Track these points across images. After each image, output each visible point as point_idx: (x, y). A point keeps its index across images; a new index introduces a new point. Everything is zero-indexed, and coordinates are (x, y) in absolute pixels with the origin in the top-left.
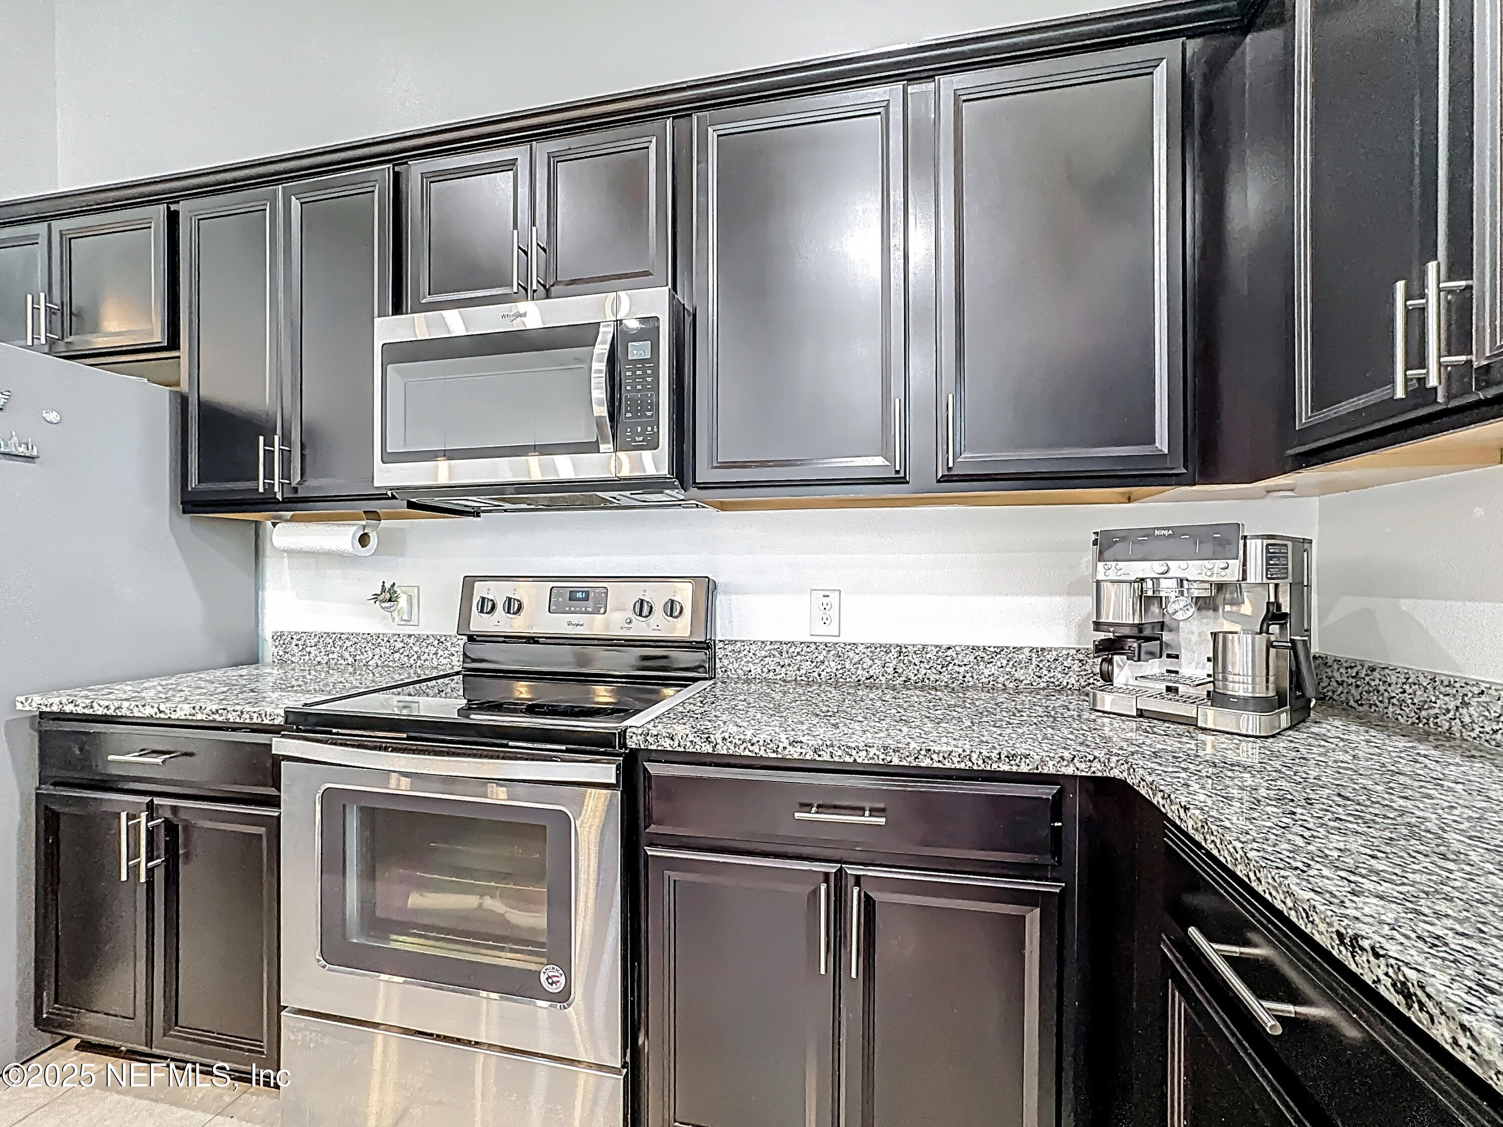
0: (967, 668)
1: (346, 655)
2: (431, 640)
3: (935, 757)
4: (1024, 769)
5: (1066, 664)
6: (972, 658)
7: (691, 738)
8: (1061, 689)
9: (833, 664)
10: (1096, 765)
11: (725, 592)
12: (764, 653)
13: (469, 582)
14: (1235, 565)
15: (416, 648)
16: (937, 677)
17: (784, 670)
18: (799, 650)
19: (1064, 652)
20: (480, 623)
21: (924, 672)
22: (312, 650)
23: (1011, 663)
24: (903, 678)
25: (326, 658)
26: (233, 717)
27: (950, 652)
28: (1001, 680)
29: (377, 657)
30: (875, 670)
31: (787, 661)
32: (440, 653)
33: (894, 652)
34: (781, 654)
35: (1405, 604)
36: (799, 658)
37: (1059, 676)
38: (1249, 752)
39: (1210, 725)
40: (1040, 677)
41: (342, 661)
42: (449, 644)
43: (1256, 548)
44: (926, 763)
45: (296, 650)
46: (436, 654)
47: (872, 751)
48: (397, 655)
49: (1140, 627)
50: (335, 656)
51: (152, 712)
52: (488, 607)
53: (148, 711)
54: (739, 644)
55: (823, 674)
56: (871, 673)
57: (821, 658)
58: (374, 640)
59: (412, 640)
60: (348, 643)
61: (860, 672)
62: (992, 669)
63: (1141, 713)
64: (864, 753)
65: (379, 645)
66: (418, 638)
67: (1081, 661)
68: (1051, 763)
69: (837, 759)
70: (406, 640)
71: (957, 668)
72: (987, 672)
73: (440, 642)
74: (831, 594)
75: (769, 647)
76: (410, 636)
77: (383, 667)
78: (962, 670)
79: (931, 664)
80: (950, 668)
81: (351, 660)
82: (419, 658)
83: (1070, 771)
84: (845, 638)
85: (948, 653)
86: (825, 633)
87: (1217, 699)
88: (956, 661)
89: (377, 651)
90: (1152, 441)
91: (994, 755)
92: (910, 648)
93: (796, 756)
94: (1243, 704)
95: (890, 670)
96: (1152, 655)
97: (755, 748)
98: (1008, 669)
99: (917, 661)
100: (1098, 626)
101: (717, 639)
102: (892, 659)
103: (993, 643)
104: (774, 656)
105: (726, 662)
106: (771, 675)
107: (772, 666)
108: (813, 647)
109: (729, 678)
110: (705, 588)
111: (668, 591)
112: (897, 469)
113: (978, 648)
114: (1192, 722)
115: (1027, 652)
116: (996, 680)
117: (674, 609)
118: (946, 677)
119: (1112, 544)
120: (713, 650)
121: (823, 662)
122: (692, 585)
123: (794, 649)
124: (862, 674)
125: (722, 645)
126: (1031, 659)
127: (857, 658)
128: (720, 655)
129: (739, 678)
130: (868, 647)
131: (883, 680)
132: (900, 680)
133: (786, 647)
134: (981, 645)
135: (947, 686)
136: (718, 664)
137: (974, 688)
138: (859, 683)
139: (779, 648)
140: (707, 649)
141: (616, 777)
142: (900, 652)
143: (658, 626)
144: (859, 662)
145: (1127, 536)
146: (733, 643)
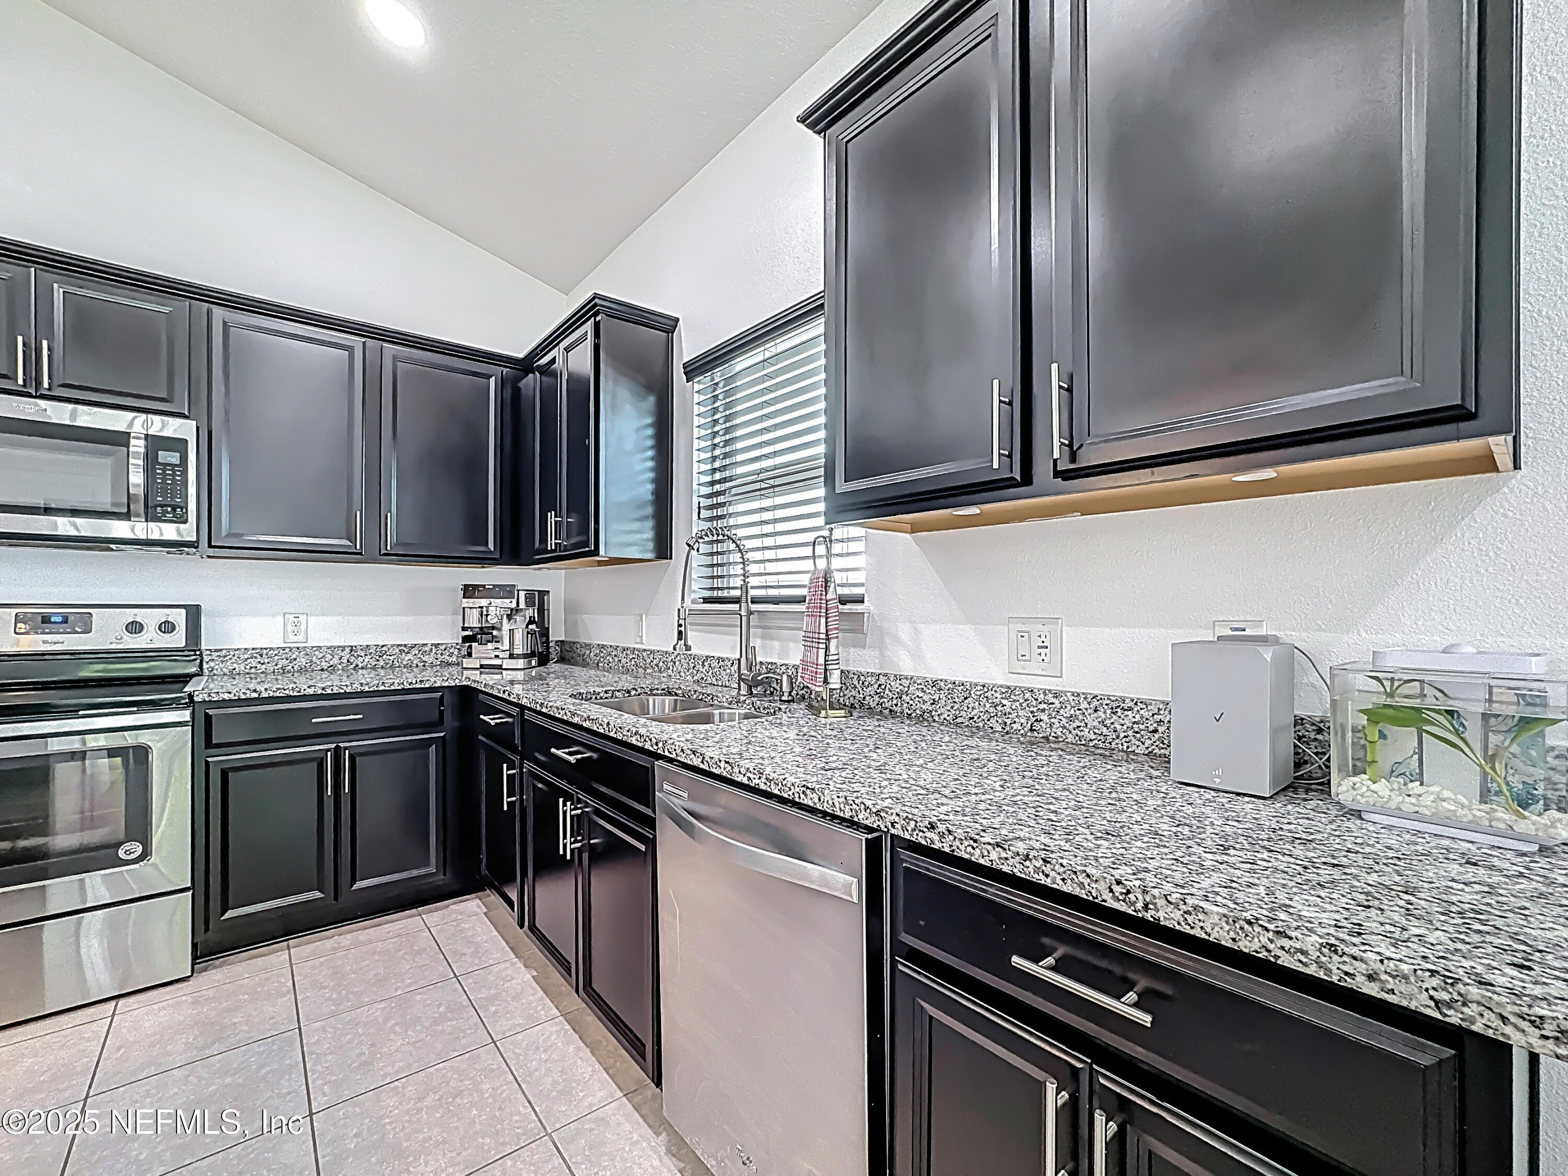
0: (394, 657)
4: (427, 686)
5: (452, 651)
6: (397, 651)
7: (243, 691)
8: (449, 664)
9: (303, 660)
10: (457, 681)
11: (211, 616)
12: (246, 656)
14: (514, 601)
17: (264, 666)
18: (276, 652)
19: (452, 645)
21: (367, 660)
23: (420, 652)
24: (353, 665)
27: (384, 648)
28: (415, 662)
30: (335, 661)
31: (266, 661)
33: (348, 650)
34: (261, 656)
35: (584, 616)
36: (276, 657)
37: (447, 657)
38: (520, 676)
39: (507, 667)
40: (437, 659)
43: (522, 594)
49: (481, 628)
54: (224, 651)
55: (296, 667)
56: (332, 663)
57: (294, 656)
61: (323, 664)
62: (410, 656)
63: (482, 666)
67: (457, 648)
71: (388, 657)
72: (407, 658)
74: (300, 616)
75: (251, 652)
78: (392, 658)
79: (372, 655)
80: (384, 656)
83: (446, 684)
84: (309, 644)
86: (295, 640)
87: (511, 656)
88: (388, 653)
90: (487, 544)
91: (414, 681)
92: (358, 647)
93: (311, 692)
94: (518, 657)
95: (345, 661)
96: (489, 641)
97: (287, 692)
98: (419, 656)
99: (363, 654)
100: (464, 629)
101: (203, 647)
102: (346, 654)
103: (410, 642)
104: (256, 658)
105: (212, 664)
106: (253, 670)
107: (254, 665)
108: (287, 650)
109: (215, 675)
110: (194, 613)
111: (161, 615)
112: (358, 547)
113: (401, 645)
114: (500, 667)
115: (429, 646)
116: (412, 663)
117: (167, 627)
118: (382, 663)
119: (470, 591)
120: (201, 655)
121: (295, 659)
122: (183, 611)
123: (271, 652)
124: (325, 665)
125: (208, 652)
126: (431, 650)
127: (321, 655)
128: (206, 659)
129: (225, 674)
130: (328, 648)
131: (340, 667)
132: (352, 667)
133: (265, 651)
134: (403, 643)
135: (382, 667)
136: (205, 666)
137: (399, 667)
138: (322, 670)
139: (261, 652)
140: (195, 655)
141: (188, 718)
142: (352, 650)
143: (150, 639)
144: (322, 657)
145: (475, 587)
146: (216, 651)
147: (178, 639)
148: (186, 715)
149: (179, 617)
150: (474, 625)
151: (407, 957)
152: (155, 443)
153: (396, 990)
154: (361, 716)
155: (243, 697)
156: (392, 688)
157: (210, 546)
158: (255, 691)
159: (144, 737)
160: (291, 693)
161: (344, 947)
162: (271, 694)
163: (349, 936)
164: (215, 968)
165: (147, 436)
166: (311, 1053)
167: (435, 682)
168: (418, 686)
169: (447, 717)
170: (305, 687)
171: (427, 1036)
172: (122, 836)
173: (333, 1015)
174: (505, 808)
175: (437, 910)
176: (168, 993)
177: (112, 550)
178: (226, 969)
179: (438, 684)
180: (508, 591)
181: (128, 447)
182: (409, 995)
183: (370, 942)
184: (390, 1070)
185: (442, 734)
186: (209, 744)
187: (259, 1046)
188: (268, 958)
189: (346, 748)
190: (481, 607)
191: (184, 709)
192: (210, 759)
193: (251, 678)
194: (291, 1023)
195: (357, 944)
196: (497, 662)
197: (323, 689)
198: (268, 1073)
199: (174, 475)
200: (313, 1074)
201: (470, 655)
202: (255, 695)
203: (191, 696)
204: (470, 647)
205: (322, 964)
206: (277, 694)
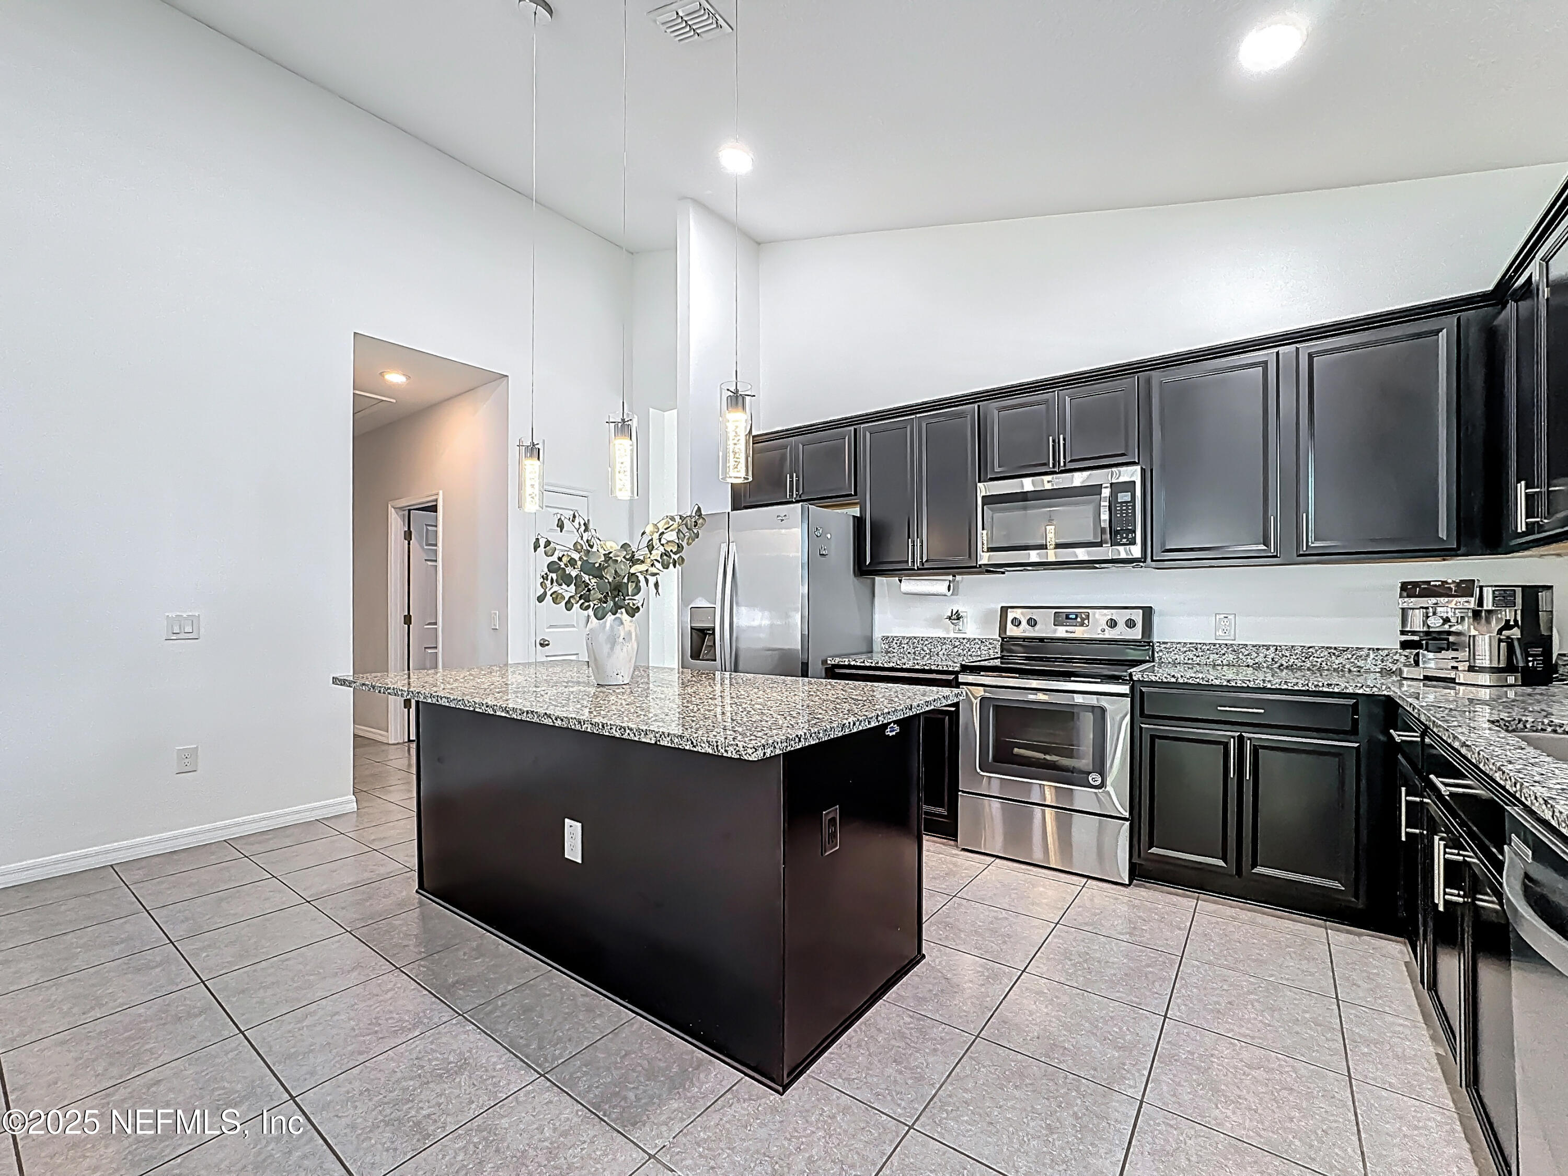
0: (1322, 659)
1: (925, 648)
2: (977, 641)
3: (1289, 684)
4: (1336, 690)
5: (1395, 657)
6: (1326, 653)
7: (1165, 675)
9: (1230, 655)
11: (1160, 615)
12: (1185, 649)
13: (1004, 610)
14: (1474, 600)
15: (967, 645)
16: (1302, 664)
17: (1199, 658)
18: (1208, 647)
19: (1394, 651)
20: (1012, 631)
21: (1293, 660)
22: (905, 646)
23: (1354, 657)
24: (1278, 664)
25: (913, 651)
26: (933, 667)
27: (1311, 650)
28: (1347, 666)
29: (944, 650)
30: (1260, 659)
31: (1201, 654)
32: (982, 648)
33: (1272, 649)
34: (1196, 649)
36: (1208, 652)
37: (1390, 665)
38: (1483, 694)
39: (1462, 681)
40: (1376, 665)
41: (922, 652)
42: (987, 643)
43: (1488, 591)
44: (1285, 687)
45: (895, 646)
46: (980, 648)
47: (1257, 682)
48: (956, 649)
49: (1431, 633)
50: (919, 649)
51: (894, 665)
52: (1016, 622)
53: (891, 665)
54: (1169, 644)
55: (1224, 661)
56: (1257, 661)
57: (1223, 652)
58: (942, 641)
59: (965, 641)
60: (927, 642)
61: (1249, 660)
62: (1340, 660)
63: (1426, 678)
64: (1252, 683)
65: (945, 644)
66: (969, 640)
67: (1406, 656)
68: (1350, 688)
69: (1239, 685)
70: (961, 640)
71: (1315, 659)
72: (1337, 662)
73: (982, 642)
74: (1230, 617)
75: (1188, 646)
76: (964, 639)
77: (947, 655)
78: (1319, 660)
79: (1298, 656)
80: (1311, 658)
81: (928, 651)
82: (969, 650)
83: (1361, 691)
84: (1239, 641)
85: (1310, 650)
86: (1226, 638)
87: (1469, 668)
88: (1315, 655)
89: (944, 646)
90: (1437, 533)
91: (1320, 684)
92: (1283, 647)
93: (1218, 683)
94: (1482, 670)
95: (1270, 659)
96: (1443, 649)
97: (1198, 680)
98: (1352, 660)
99: (1288, 655)
100: (1403, 633)
101: (1155, 640)
102: (1271, 653)
103: (1340, 645)
104: (1192, 651)
105: (1161, 654)
106: (1190, 661)
107: (1191, 657)
108: (1218, 646)
109: (1163, 662)
110: (1148, 612)
111: (1127, 614)
112: (1272, 551)
113: (1331, 648)
114: (1453, 680)
115: (1366, 651)
116: (1344, 667)
117: (1130, 624)
118: (1308, 664)
119: (1409, 589)
120: (1153, 646)
121: (1224, 654)
122: (1141, 611)
123: (1204, 647)
124: (1251, 662)
125: (1158, 644)
126: (1368, 655)
127: (1247, 653)
128: (1157, 649)
129: (1169, 663)
130: (1254, 646)
131: (1265, 665)
132: (1276, 665)
133: (1199, 646)
134: (1333, 646)
135: (1309, 669)
136: (1156, 655)
137: (1328, 670)
138: (1248, 666)
139: (1195, 646)
140: (1149, 645)
141: (1128, 692)
142: (1276, 649)
143: (1121, 633)
144: (1248, 655)
145: (1416, 584)
146: (1164, 643)
147: (1136, 634)
148: (1125, 689)
149: (1138, 616)
150: (1418, 630)
151: (1293, 955)
152: (1116, 488)
153: (1272, 975)
154: (1262, 711)
155: (1165, 680)
156: (1296, 688)
157: (1152, 560)
158: (1173, 676)
159: (1104, 702)
160: (1201, 682)
161: (1241, 919)
162: (1186, 680)
163: (1249, 914)
164: (1146, 888)
165: (1111, 484)
166: (1182, 979)
167: (1346, 688)
168: (1325, 689)
169: (1361, 726)
170: (1213, 678)
171: (1281, 1027)
172: (1090, 768)
173: (1209, 963)
174: (1403, 839)
175: (1348, 932)
176: (1112, 889)
177: (1097, 568)
178: (1151, 892)
179: (1350, 690)
180: (1465, 588)
181: (1100, 494)
182: (1280, 986)
183: (1265, 927)
184: (1236, 1029)
185: (1356, 745)
186: (1142, 714)
187: (1151, 952)
188: (1179, 898)
189: (1250, 739)
190: (1427, 608)
191: (1126, 684)
192: (1142, 725)
193: (1189, 668)
194: (1178, 950)
195: (1253, 923)
196: (1452, 674)
197: (1228, 681)
198: (1151, 972)
199: (1127, 509)
200: (1177, 993)
201: (1417, 663)
202: (1173, 680)
203: (1131, 675)
204: (1417, 654)
205: (1217, 923)
206: (1190, 681)
